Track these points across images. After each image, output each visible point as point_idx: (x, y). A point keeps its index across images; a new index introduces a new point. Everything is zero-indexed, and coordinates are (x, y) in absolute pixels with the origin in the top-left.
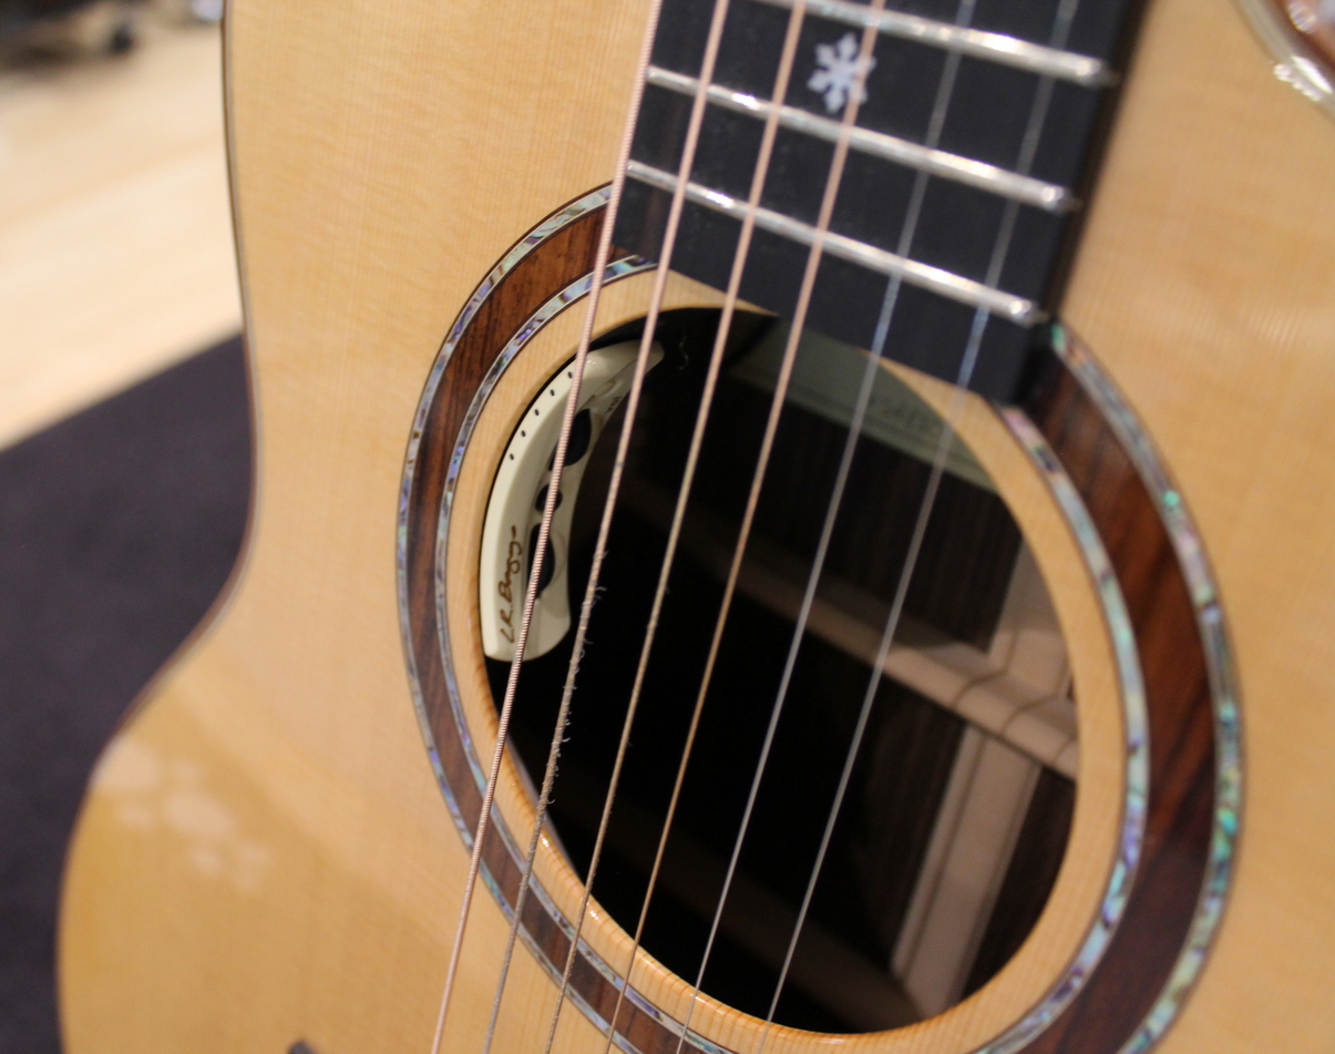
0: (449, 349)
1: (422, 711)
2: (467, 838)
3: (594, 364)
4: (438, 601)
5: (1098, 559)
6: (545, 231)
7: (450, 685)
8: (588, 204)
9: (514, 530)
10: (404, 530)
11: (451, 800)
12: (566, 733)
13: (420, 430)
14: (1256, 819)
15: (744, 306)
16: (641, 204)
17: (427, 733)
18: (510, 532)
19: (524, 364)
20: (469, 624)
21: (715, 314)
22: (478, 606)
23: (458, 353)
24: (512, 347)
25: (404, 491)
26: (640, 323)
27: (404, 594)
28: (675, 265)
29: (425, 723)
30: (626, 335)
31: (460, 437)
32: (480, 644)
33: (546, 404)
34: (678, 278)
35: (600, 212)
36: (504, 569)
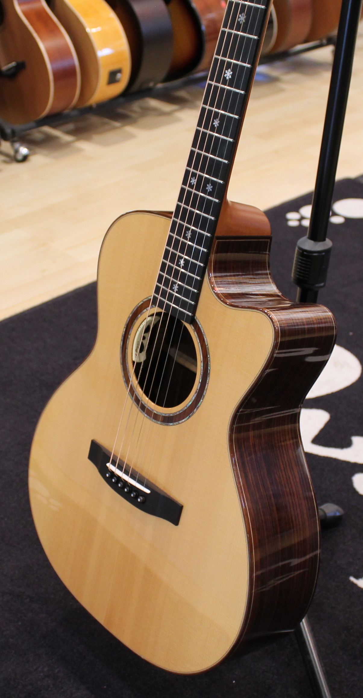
0: (131, 315)
1: (122, 370)
2: (127, 388)
3: (149, 319)
4: (126, 352)
5: (198, 341)
6: (144, 300)
7: (127, 365)
8: (150, 298)
9: (138, 342)
10: (122, 342)
11: (126, 384)
12: (143, 366)
13: (126, 327)
14: (211, 369)
15: (165, 312)
16: (155, 298)
17: (123, 374)
18: (137, 342)
19: (141, 318)
20: (131, 356)
21: (162, 312)
22: (132, 353)
23: (132, 316)
24: (139, 315)
25: (122, 336)
26: (154, 314)
27: (121, 352)
28: (158, 306)
29: (123, 372)
30: (152, 315)
31: (131, 328)
32: (132, 359)
33: (141, 326)
34: (158, 308)
35: (151, 299)
36: (136, 347)
